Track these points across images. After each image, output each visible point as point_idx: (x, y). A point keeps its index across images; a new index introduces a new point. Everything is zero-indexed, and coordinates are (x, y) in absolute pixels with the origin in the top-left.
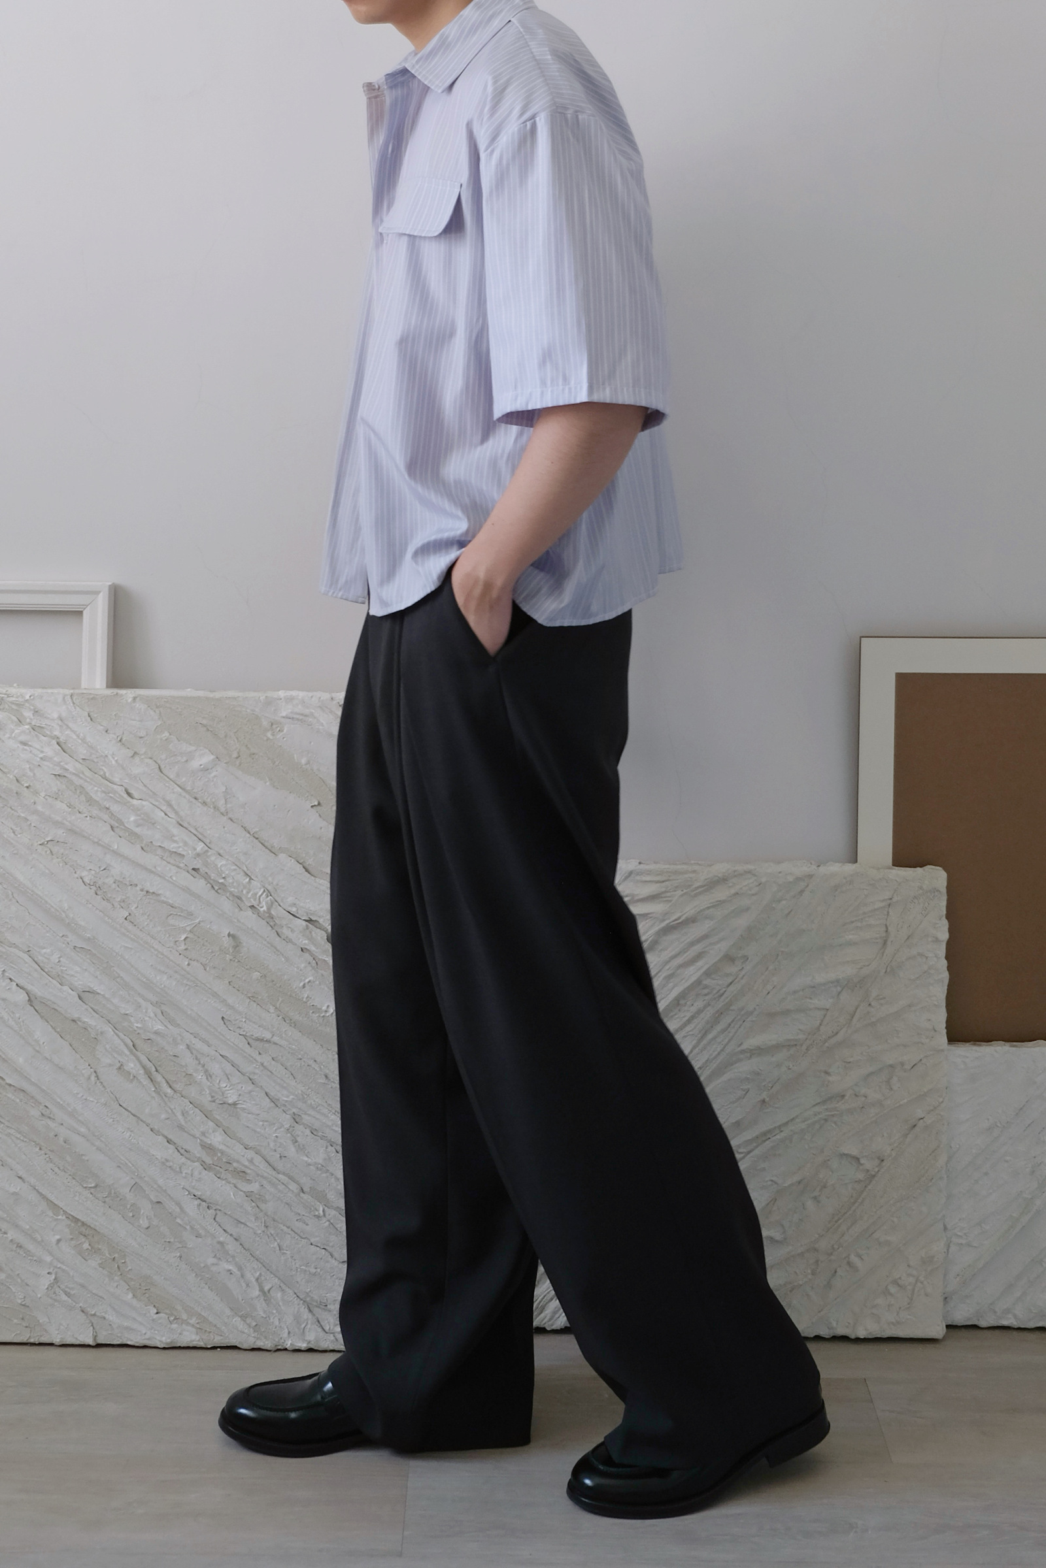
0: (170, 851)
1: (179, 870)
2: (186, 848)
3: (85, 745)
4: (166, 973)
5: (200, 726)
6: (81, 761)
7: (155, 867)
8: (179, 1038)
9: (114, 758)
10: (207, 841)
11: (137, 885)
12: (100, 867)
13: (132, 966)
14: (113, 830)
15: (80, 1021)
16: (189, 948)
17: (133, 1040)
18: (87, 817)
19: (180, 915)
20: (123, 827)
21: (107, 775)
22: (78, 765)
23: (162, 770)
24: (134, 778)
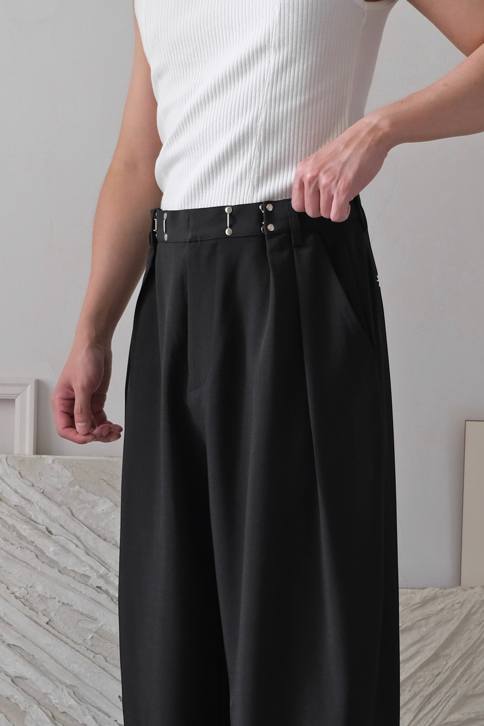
0: (80, 574)
1: (86, 586)
2: (92, 571)
3: (17, 495)
4: (78, 663)
5: (103, 481)
6: (14, 507)
7: (69, 585)
8: (87, 711)
9: (38, 505)
10: (107, 567)
11: (55, 598)
12: (27, 585)
13: (52, 658)
14: (38, 558)
15: (13, 699)
16: (95, 644)
17: (53, 712)
18: (18, 548)
19: (87, 620)
20: (45, 556)
21: (33, 517)
22: (10, 509)
23: (74, 514)
24: (53, 520)
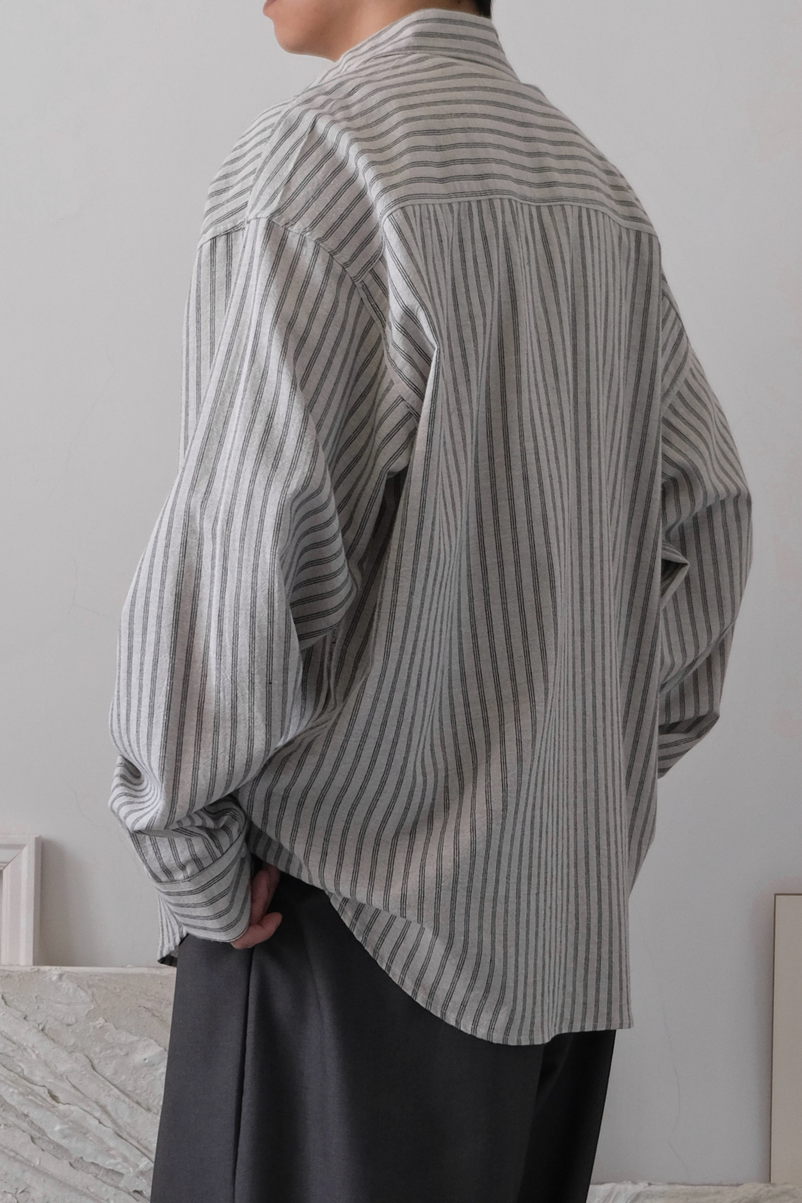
0: (106, 1169)
1: (118, 1191)
2: (126, 1164)
5: (144, 1010)
7: (88, 1188)
9: (34, 1052)
12: (17, 1189)
14: (34, 1143)
18: (0, 1125)
20: (47, 1139)
21: (25, 1073)
23: (96, 1066)
24: (60, 1077)
